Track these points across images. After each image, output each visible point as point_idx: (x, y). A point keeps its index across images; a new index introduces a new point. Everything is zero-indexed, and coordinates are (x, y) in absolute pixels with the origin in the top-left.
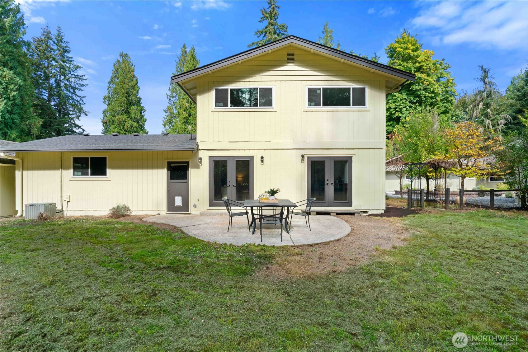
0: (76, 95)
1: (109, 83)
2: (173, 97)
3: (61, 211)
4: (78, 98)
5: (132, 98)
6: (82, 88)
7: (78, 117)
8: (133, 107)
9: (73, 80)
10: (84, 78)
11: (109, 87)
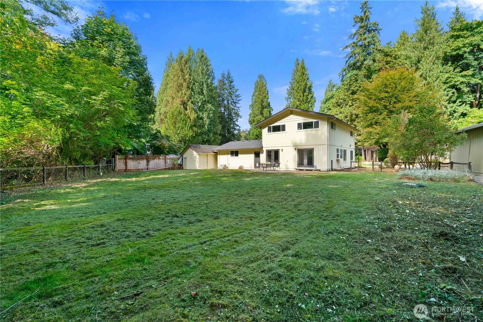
0: (236, 107)
1: (252, 96)
2: (290, 98)
3: (228, 167)
4: (237, 108)
5: (265, 104)
6: (239, 102)
7: (237, 120)
8: (265, 110)
9: (235, 98)
10: (240, 96)
11: (252, 99)
